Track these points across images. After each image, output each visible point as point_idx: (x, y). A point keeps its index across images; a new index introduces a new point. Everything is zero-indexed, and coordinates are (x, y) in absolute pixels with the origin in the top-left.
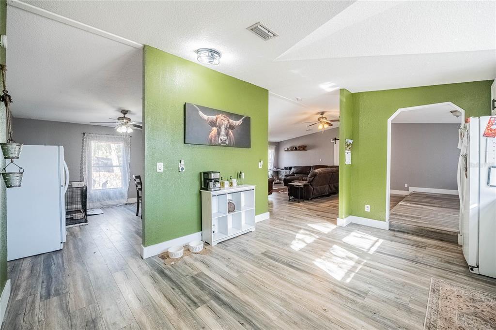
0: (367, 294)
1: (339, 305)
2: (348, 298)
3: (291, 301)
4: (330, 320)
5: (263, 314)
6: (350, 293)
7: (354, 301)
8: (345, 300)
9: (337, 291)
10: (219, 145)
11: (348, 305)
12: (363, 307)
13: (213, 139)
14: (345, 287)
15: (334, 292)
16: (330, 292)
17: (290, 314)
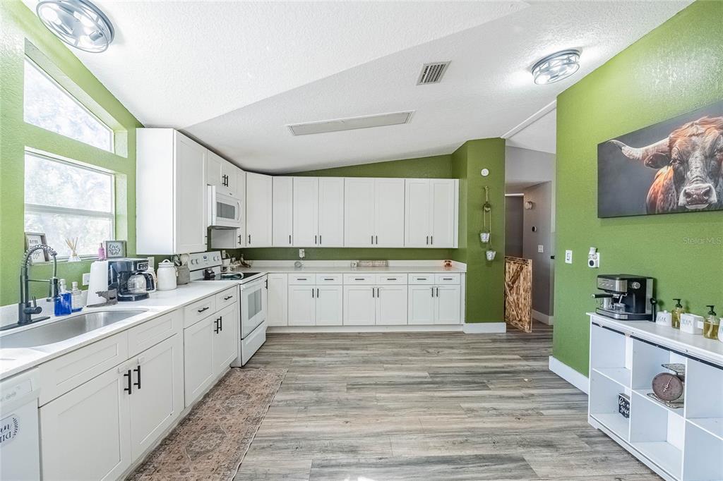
0: (311, 475)
1: (337, 435)
2: (333, 452)
3: (380, 413)
4: (337, 416)
5: (388, 393)
6: (333, 462)
7: (324, 451)
8: (335, 445)
9: (351, 455)
10: (683, 210)
11: (328, 442)
12: (311, 449)
13: (660, 197)
14: (345, 469)
15: (353, 450)
16: (357, 447)
17: (372, 403)
